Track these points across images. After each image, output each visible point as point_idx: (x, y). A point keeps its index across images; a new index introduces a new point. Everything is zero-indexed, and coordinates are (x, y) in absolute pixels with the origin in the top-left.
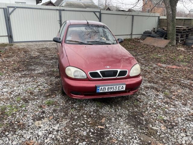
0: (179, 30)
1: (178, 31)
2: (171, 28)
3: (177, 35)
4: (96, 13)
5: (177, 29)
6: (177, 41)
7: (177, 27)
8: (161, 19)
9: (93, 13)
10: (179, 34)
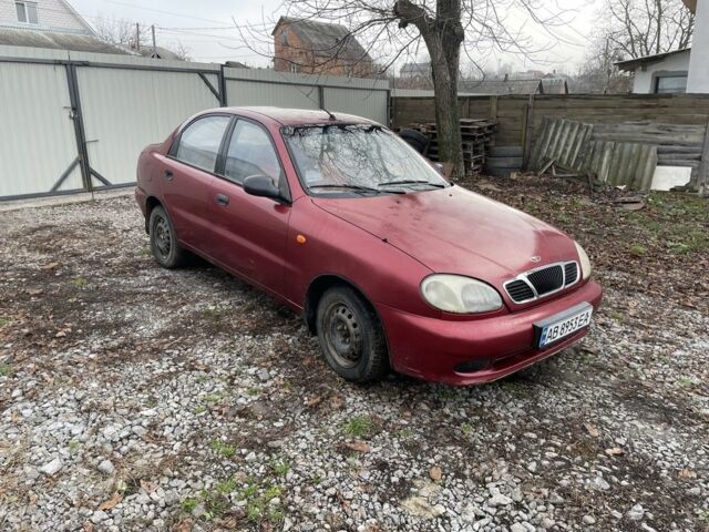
0: (467, 130)
1: (467, 135)
2: (447, 126)
3: (464, 147)
4: (207, 76)
5: (463, 130)
6: (467, 164)
7: (463, 123)
8: (397, 98)
9: (197, 75)
10: (470, 144)
